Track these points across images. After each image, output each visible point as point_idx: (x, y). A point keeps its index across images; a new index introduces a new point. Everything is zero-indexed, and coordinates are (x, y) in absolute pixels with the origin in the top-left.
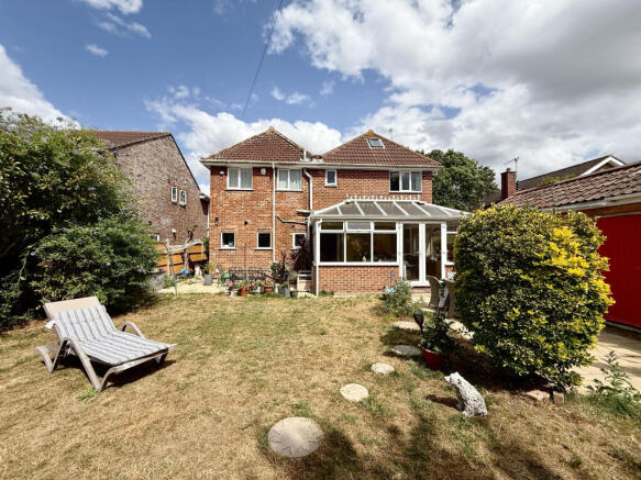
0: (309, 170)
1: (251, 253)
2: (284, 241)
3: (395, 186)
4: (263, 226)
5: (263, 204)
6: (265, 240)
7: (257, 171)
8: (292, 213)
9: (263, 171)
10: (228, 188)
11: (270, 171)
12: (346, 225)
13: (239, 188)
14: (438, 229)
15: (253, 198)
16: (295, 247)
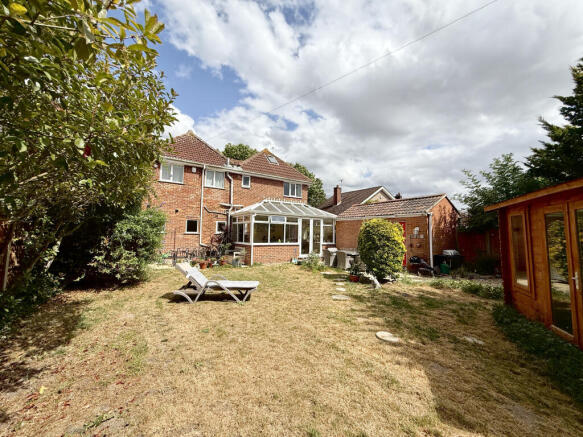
0: (231, 174)
1: (181, 236)
2: (209, 227)
3: (287, 193)
4: (191, 215)
5: (192, 196)
6: (192, 226)
7: (188, 169)
8: (216, 206)
9: (194, 170)
10: (161, 179)
11: (200, 170)
12: (270, 218)
13: (171, 181)
14: (319, 224)
15: (184, 191)
16: (218, 232)
